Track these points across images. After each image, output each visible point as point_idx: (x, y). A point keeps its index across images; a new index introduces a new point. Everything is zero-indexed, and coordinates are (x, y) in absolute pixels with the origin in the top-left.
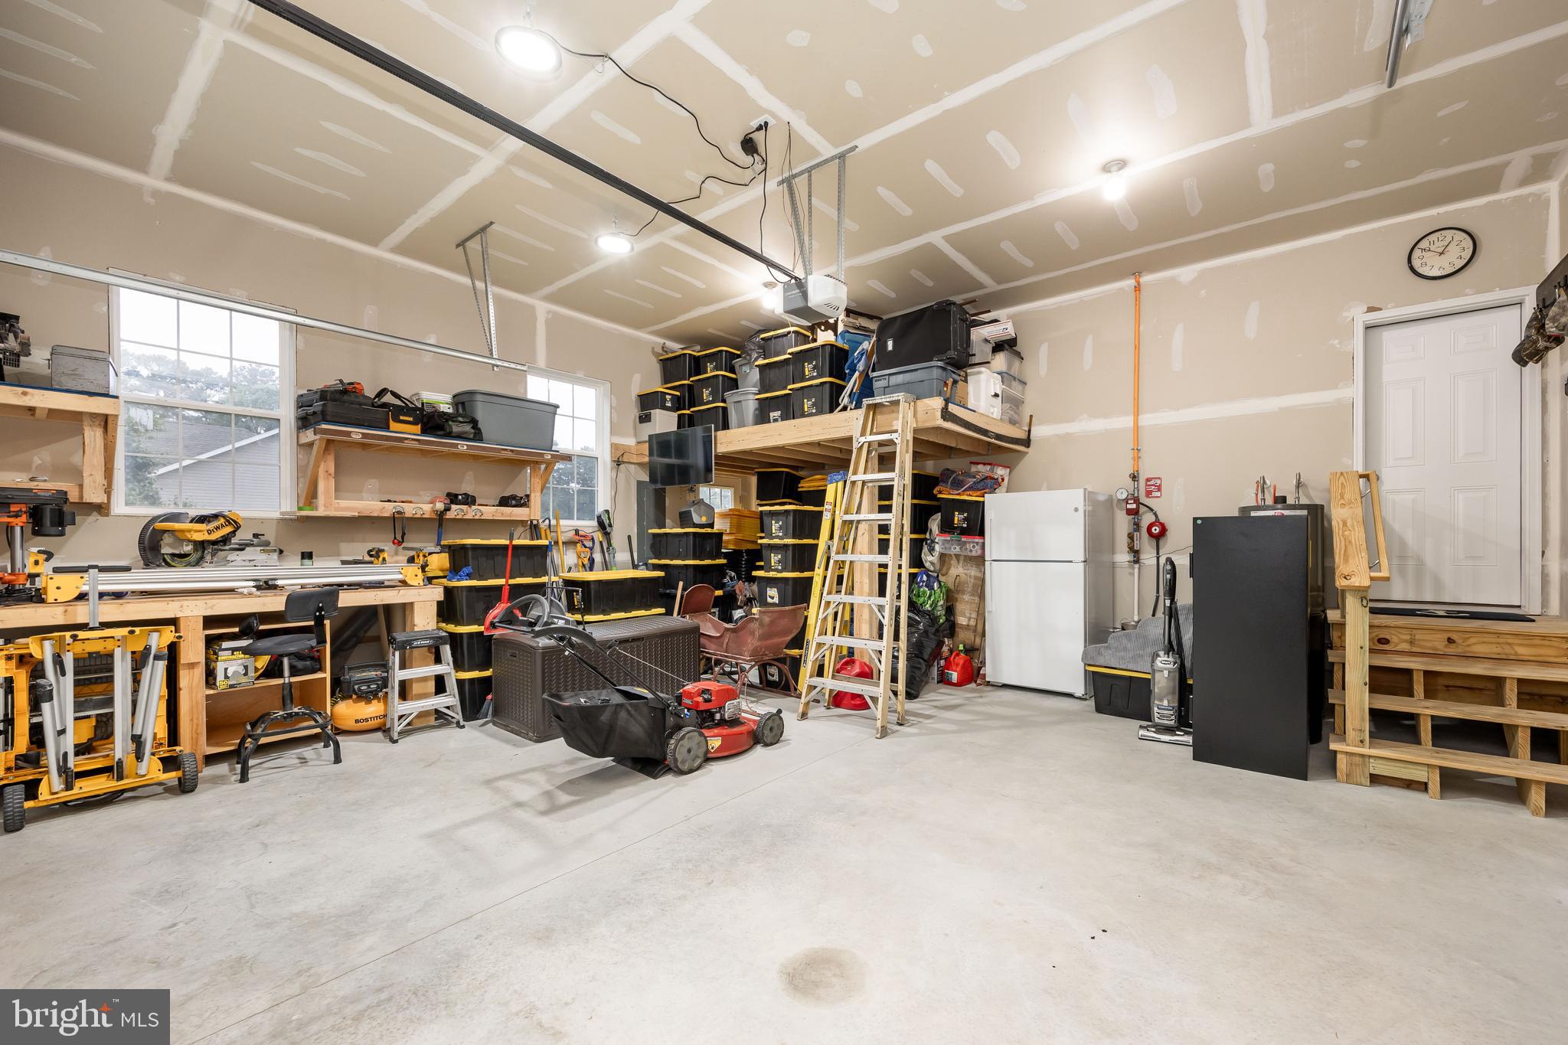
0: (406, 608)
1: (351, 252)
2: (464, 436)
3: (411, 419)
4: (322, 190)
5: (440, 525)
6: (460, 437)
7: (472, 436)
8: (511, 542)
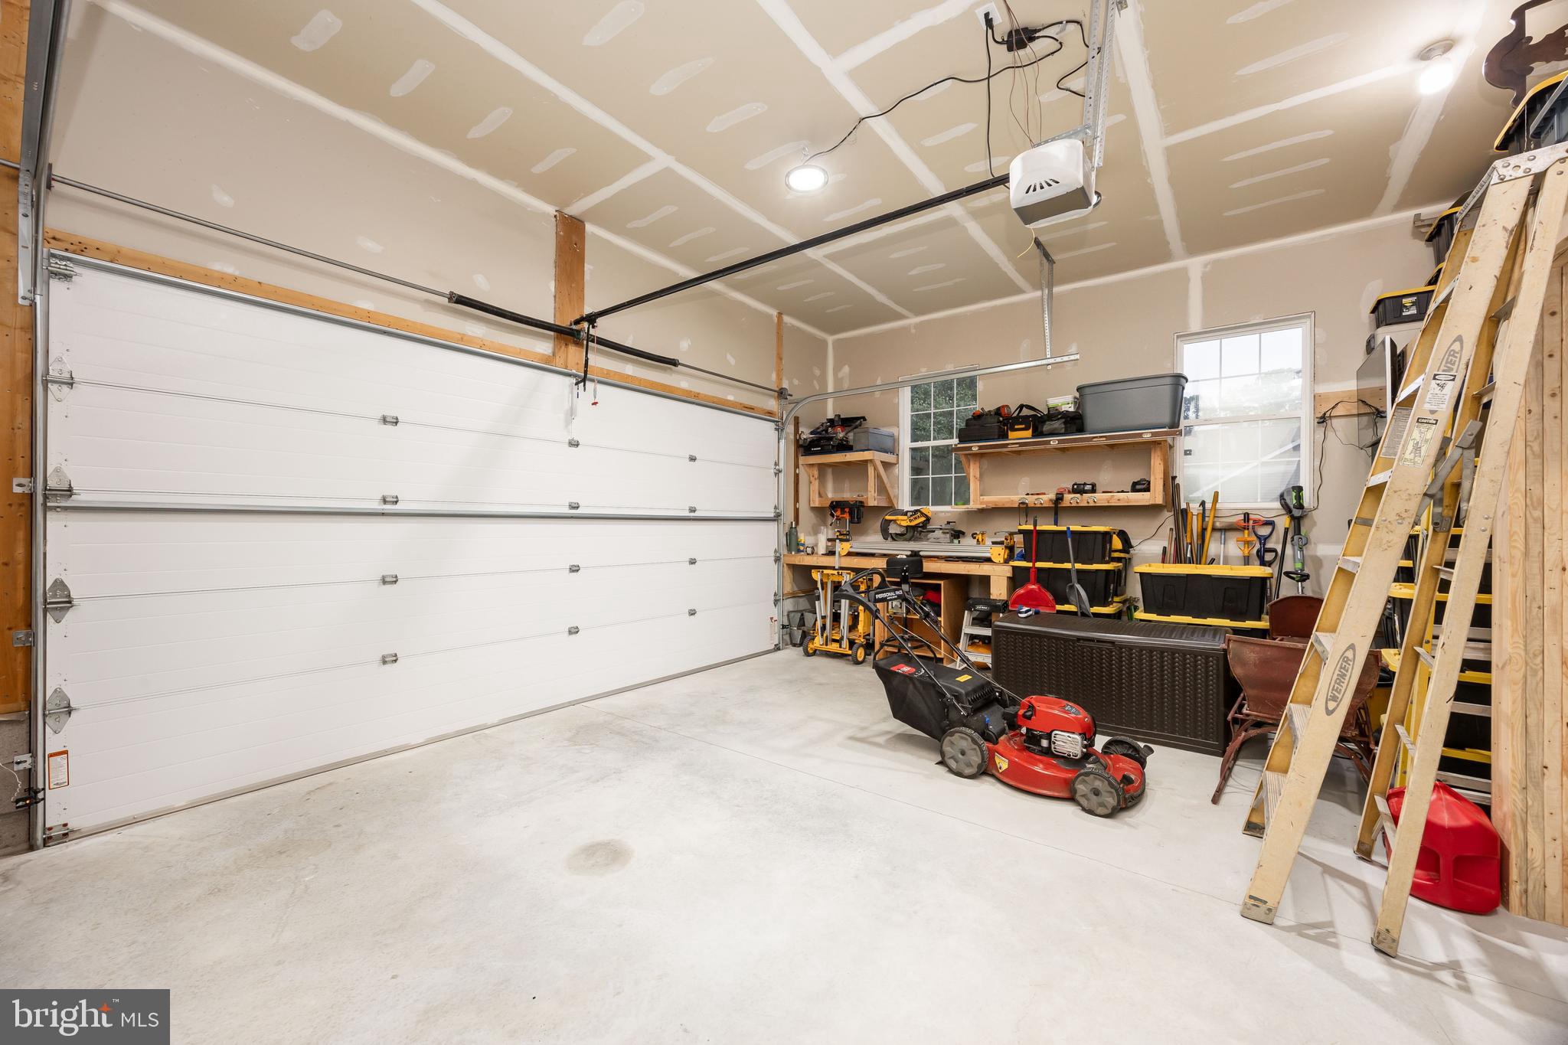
0: (985, 581)
1: (1012, 305)
2: (1056, 432)
3: (1023, 426)
4: (950, 283)
5: (1056, 514)
6: (1052, 434)
7: (1063, 431)
8: (1035, 527)
